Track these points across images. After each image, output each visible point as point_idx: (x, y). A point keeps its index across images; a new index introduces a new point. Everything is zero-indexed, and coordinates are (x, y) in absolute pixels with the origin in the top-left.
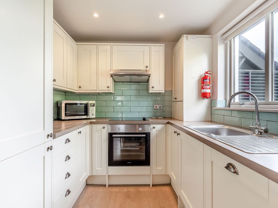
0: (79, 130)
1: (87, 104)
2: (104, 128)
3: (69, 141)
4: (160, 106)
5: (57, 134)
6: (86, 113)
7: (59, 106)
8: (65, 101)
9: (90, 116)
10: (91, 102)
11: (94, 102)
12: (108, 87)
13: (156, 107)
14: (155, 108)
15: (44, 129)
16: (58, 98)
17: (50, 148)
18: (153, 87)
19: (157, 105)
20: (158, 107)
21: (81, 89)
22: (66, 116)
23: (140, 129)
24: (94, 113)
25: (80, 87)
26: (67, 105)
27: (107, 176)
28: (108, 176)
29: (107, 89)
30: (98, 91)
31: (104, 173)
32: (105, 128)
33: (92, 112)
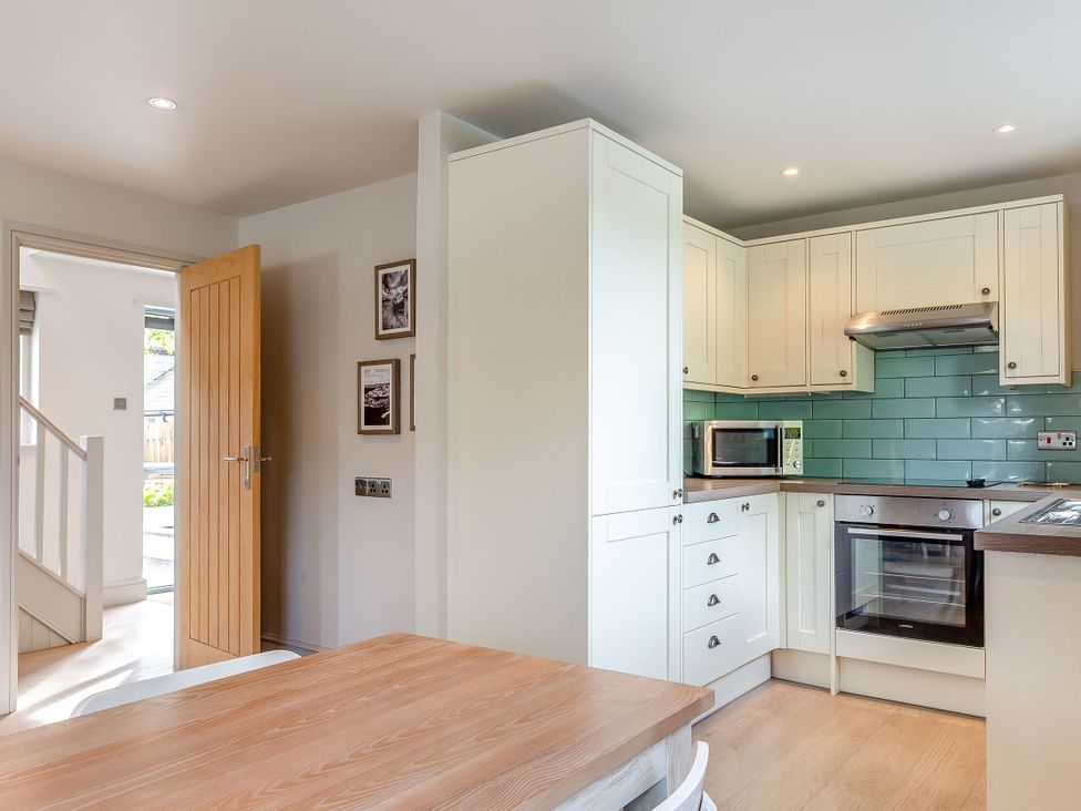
0: (744, 500)
1: (776, 430)
2: (821, 504)
3: (717, 519)
4: (1067, 439)
5: (690, 494)
6: (773, 458)
7: (697, 436)
8: (715, 422)
9: (786, 470)
10: (787, 424)
11: (799, 424)
12: (843, 374)
13: (1049, 440)
14: (1042, 444)
15: (668, 480)
16: (696, 415)
17: (678, 519)
18: (1012, 366)
19: (1053, 435)
20: (1057, 443)
21: (757, 384)
22: (715, 465)
23: (943, 515)
24: (799, 462)
25: (755, 378)
26: (718, 434)
27: (833, 660)
28: (838, 658)
29: (841, 379)
30: (809, 389)
31: (823, 647)
32: (827, 504)
33: (793, 456)
